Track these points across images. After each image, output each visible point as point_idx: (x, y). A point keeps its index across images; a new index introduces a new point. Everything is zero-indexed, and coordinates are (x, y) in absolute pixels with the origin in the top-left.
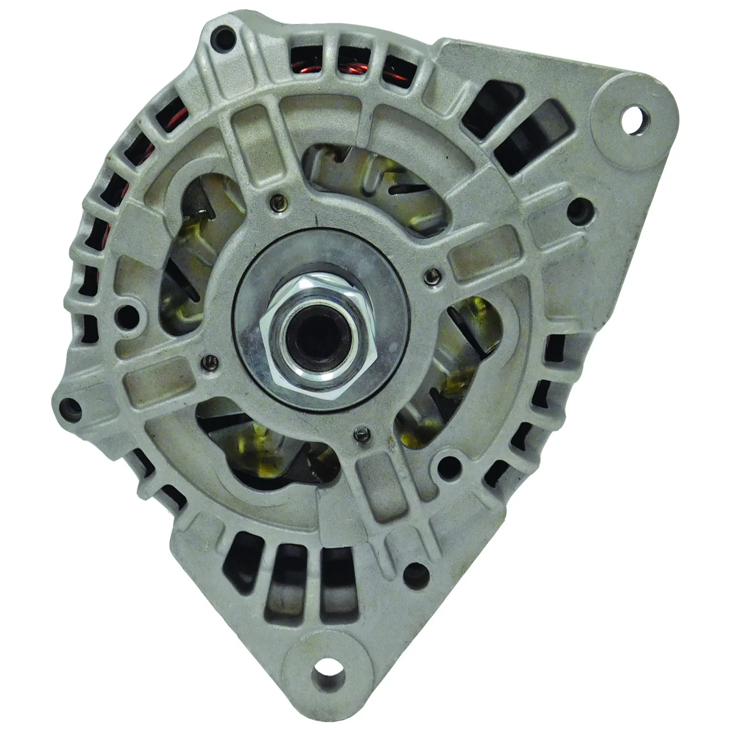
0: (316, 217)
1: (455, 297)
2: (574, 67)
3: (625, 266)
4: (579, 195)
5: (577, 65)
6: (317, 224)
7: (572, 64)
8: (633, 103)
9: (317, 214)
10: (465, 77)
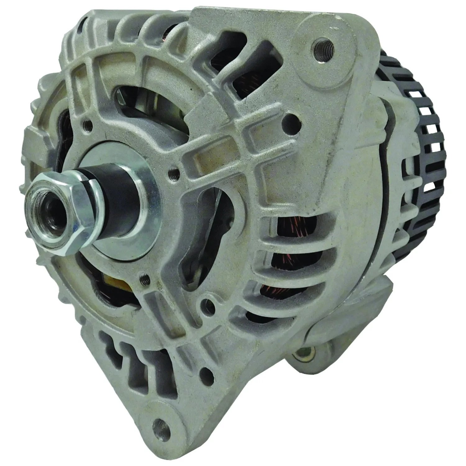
0: (106, 134)
1: (187, 187)
2: (277, 15)
3: (327, 166)
4: (289, 112)
5: (279, 13)
6: (106, 138)
7: (276, 12)
8: (320, 37)
9: (106, 131)
10: (206, 32)
